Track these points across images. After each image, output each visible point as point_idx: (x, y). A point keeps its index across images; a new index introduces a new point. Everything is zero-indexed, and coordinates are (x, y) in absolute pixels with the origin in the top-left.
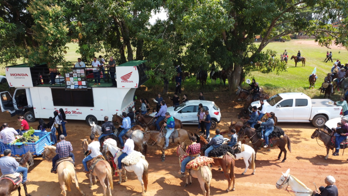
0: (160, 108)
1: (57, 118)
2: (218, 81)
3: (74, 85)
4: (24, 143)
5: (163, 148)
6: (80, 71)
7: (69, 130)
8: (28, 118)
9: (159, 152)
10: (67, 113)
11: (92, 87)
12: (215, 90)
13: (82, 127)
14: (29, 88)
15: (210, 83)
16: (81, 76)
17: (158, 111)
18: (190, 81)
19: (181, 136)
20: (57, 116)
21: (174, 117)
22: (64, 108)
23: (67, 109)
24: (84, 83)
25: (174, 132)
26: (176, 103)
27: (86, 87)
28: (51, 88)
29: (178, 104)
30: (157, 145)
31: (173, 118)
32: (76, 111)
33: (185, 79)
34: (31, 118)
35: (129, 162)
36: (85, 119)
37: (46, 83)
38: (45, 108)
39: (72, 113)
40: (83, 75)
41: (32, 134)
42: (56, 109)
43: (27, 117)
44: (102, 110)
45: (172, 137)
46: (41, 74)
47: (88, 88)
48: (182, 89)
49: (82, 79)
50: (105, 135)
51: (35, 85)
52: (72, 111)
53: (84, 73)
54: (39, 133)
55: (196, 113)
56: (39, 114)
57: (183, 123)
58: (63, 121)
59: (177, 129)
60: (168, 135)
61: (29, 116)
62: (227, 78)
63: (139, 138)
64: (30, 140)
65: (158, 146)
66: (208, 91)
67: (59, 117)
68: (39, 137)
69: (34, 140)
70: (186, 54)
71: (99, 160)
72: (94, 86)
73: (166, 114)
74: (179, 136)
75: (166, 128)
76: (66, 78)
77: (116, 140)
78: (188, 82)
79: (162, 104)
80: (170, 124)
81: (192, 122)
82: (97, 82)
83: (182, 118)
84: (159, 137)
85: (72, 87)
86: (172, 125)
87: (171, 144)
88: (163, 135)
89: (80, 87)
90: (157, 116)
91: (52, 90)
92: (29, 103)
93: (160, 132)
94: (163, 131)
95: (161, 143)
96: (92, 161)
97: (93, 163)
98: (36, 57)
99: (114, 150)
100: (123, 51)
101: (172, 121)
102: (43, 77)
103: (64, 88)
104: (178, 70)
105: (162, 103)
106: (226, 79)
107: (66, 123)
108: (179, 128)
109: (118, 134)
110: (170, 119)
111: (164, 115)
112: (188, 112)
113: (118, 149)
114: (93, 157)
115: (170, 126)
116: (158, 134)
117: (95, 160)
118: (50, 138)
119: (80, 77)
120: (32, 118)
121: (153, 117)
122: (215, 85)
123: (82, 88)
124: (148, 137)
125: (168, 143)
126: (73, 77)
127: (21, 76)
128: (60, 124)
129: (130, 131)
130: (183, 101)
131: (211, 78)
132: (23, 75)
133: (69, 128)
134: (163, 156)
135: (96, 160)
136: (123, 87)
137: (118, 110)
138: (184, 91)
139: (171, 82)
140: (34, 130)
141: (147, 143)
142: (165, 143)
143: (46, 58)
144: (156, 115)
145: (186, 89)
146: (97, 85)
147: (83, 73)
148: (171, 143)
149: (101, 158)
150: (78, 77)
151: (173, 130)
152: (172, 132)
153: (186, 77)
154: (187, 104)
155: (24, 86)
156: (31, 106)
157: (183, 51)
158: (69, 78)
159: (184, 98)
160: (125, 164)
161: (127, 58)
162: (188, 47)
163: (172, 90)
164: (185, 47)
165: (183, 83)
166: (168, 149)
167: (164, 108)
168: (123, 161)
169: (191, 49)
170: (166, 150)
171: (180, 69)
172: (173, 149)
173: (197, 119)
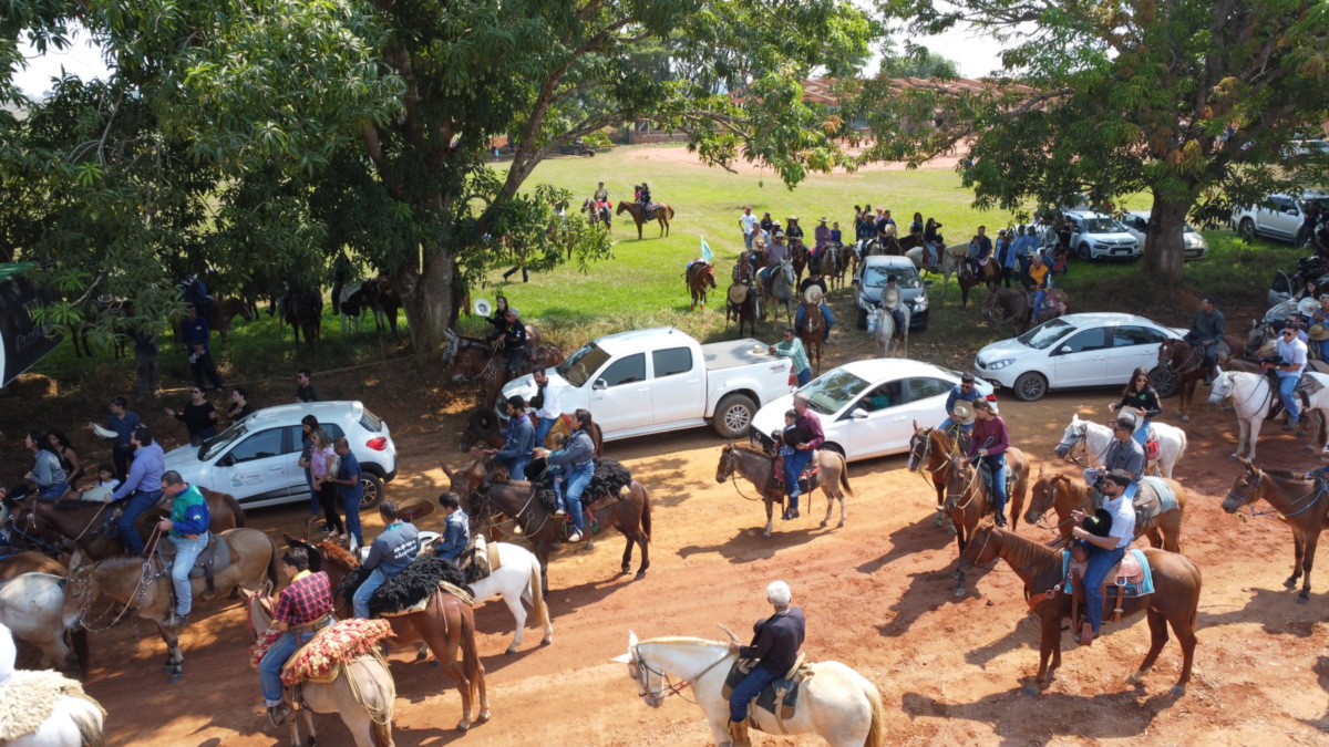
0: (132, 458)
2: (368, 321)
9: (150, 646)
12: (360, 355)
15: (336, 332)
17: (121, 473)
18: (254, 335)
21: (201, 488)
26: (200, 429)
29: (213, 433)
30: (140, 618)
31: (197, 491)
33: (230, 329)
48: (224, 369)
55: (295, 457)
57: (244, 506)
59: (223, 533)
60: (182, 566)
62: (400, 306)
65: (145, 620)
66: (333, 362)
70: (219, 223)
73: (163, 478)
74: (233, 562)
75: (171, 538)
78: (246, 339)
79: (138, 443)
80: (189, 519)
81: (283, 493)
83: (237, 483)
84: (142, 579)
86: (196, 522)
87: (204, 600)
88: (159, 568)
90: (121, 494)
93: (146, 557)
94: (156, 552)
95: (154, 603)
101: (197, 506)
104: (192, 294)
105: (137, 438)
106: (399, 310)
108: (231, 527)
110: (182, 497)
111: (154, 485)
112: (261, 455)
115: (187, 529)
116: (134, 568)
121: (101, 503)
122: (359, 339)
125: (190, 600)
130: (230, 415)
131: (336, 313)
134: (172, 660)
138: (233, 375)
139: (167, 347)
141: (87, 620)
142: (175, 602)
144: (115, 490)
145: (240, 366)
151: (204, 538)
152: (200, 550)
153: (233, 316)
154: (253, 426)
157: (207, 213)
159: (235, 405)
162: (225, 197)
163: (176, 376)
164: (212, 196)
165: (224, 342)
166: (194, 622)
167: (149, 457)
169: (242, 201)
170: (187, 630)
171: (203, 287)
172: (213, 617)
173: (303, 479)
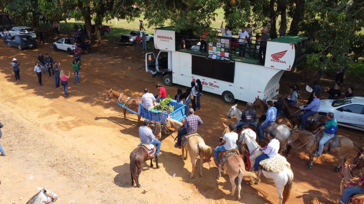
1: (193, 89)
3: (216, 55)
4: (160, 111)
5: (313, 155)
6: (224, 41)
7: (203, 103)
8: (166, 82)
10: (204, 84)
11: (235, 61)
13: (217, 102)
14: (171, 52)
16: (225, 46)
19: (342, 146)
20: (194, 87)
22: (201, 78)
23: (204, 80)
24: (227, 54)
25: (333, 139)
27: (229, 60)
28: (192, 54)
32: (213, 84)
34: (168, 82)
35: (270, 167)
36: (221, 94)
37: (188, 49)
38: (182, 75)
39: (208, 84)
40: (228, 46)
41: (168, 102)
42: (193, 77)
43: (166, 80)
44: (242, 88)
45: (329, 144)
46: (184, 39)
47: (231, 61)
49: (225, 50)
50: (244, 123)
51: (177, 49)
52: (209, 83)
53: (229, 43)
54: (175, 103)
56: (176, 79)
57: (340, 124)
58: (198, 93)
61: (167, 79)
63: (284, 136)
64: (166, 109)
67: (196, 88)
68: (174, 108)
69: (169, 110)
71: (233, 154)
72: (237, 60)
76: (209, 47)
77: (256, 132)
79: (316, 97)
81: (356, 126)
82: (242, 56)
83: (341, 117)
84: (311, 139)
85: (214, 57)
86: (332, 131)
88: (316, 138)
89: (222, 59)
90: (305, 109)
91: (193, 57)
92: (169, 67)
93: (314, 134)
95: (311, 147)
96: (225, 153)
97: (225, 156)
98: (183, 23)
99: (253, 146)
100: (275, 22)
102: (186, 41)
103: (205, 57)
107: (201, 95)
109: (259, 125)
113: (258, 147)
114: (226, 149)
116: (309, 135)
117: (228, 153)
118: (184, 111)
119: (224, 48)
120: (170, 83)
123: (224, 59)
124: (296, 137)
126: (216, 46)
127: (166, 39)
128: (195, 95)
129: (274, 124)
132: (168, 38)
133: (203, 101)
135: (230, 153)
136: (271, 66)
137: (260, 92)
140: (171, 99)
142: (317, 149)
143: (193, 25)
146: (241, 59)
147: (227, 44)
148: (326, 151)
149: (236, 152)
150: (221, 47)
151: (333, 136)
152: (330, 138)
155: (167, 49)
156: (171, 70)
158: (212, 46)
160: (265, 168)
161: (279, 30)
167: (317, 102)
168: (263, 163)
